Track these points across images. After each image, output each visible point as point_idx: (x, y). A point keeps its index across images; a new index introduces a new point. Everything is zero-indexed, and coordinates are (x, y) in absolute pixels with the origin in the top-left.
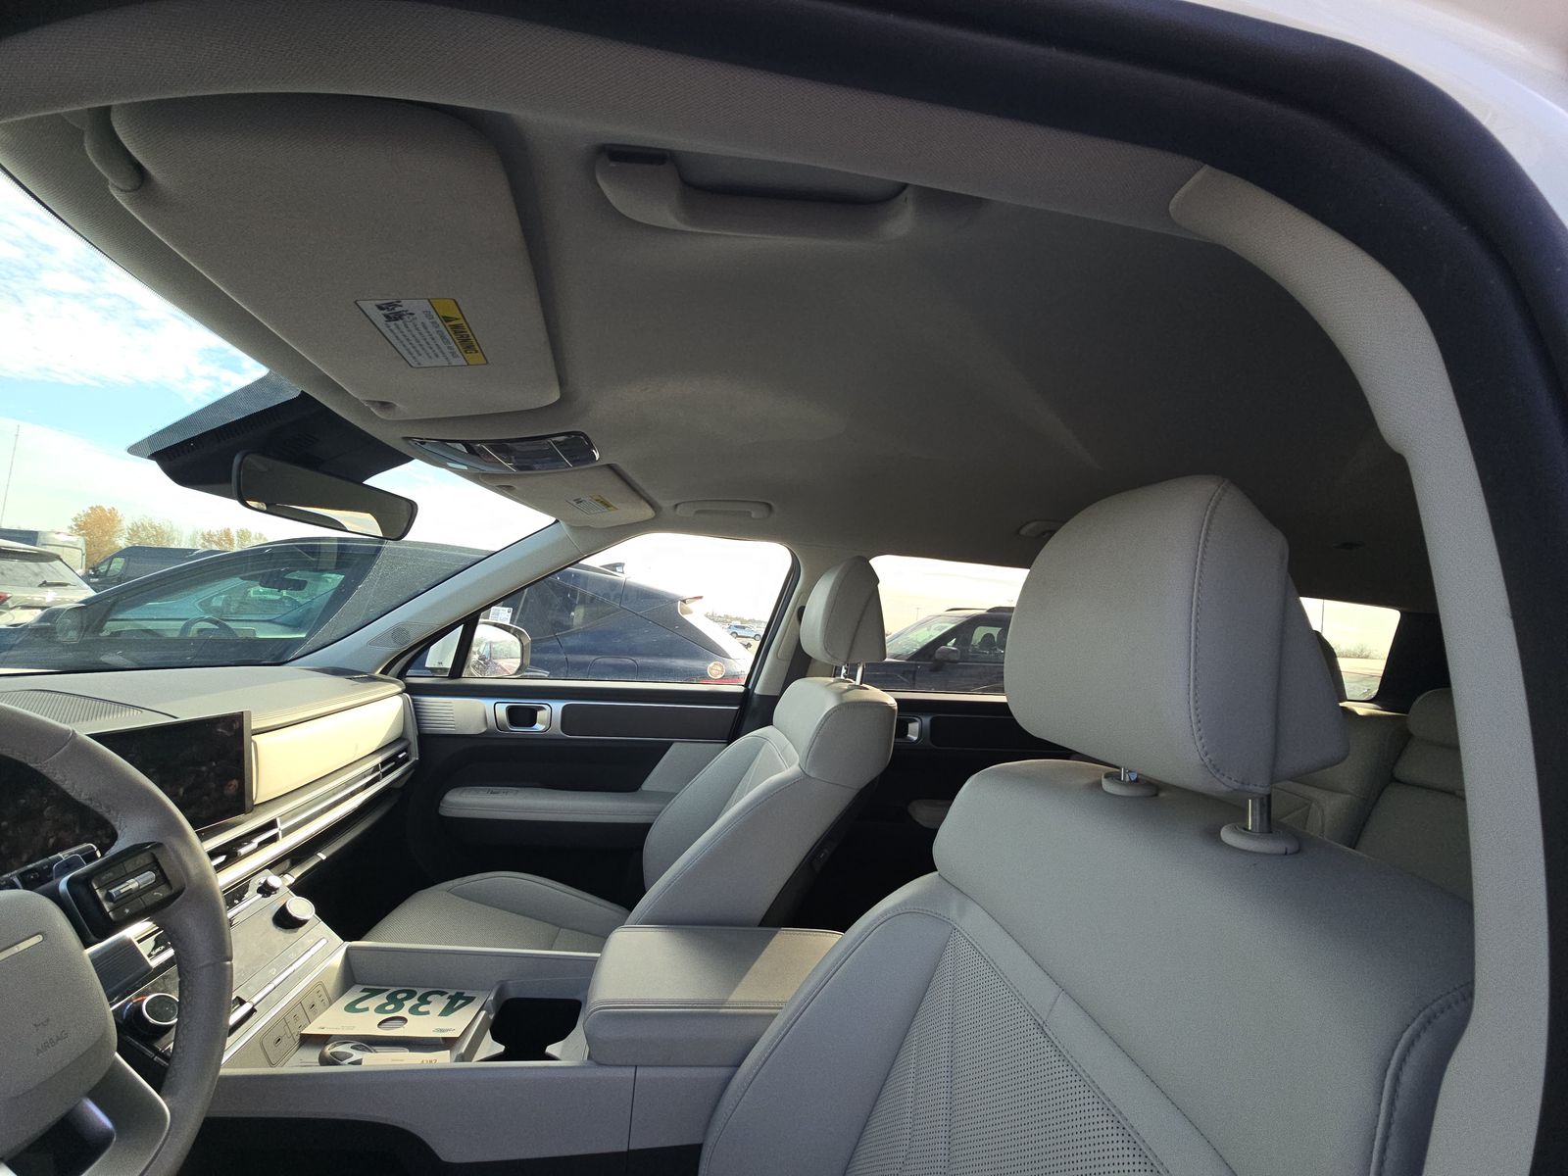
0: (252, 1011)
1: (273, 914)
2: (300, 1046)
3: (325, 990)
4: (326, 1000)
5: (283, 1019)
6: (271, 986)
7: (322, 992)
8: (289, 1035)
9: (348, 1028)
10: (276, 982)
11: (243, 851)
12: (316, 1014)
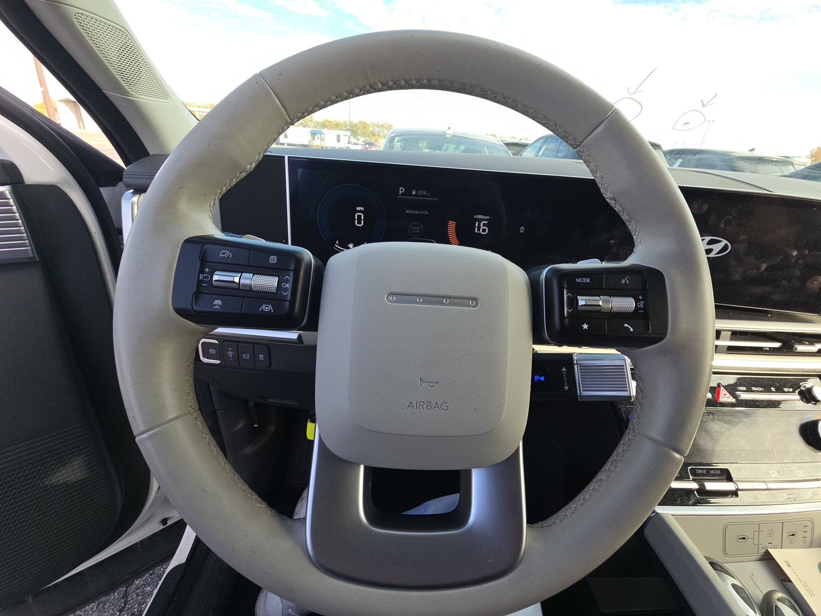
0: (735, 493)
1: (804, 421)
2: (760, 560)
3: (813, 530)
4: (808, 540)
5: (758, 522)
6: (763, 486)
7: (809, 529)
8: (756, 542)
9: (809, 590)
10: (771, 486)
11: (800, 348)
12: (792, 545)
